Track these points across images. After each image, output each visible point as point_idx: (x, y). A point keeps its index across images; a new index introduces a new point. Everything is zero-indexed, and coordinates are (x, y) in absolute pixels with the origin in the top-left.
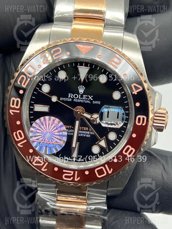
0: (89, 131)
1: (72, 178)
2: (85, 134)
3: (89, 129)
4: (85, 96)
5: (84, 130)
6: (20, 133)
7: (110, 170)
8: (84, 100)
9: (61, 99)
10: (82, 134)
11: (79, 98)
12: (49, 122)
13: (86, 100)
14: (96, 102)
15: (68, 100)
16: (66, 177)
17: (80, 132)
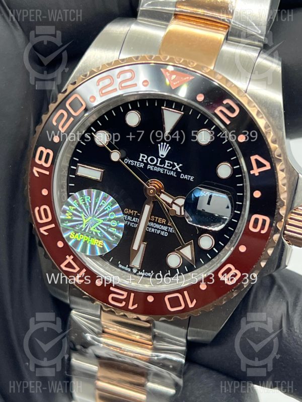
0: (166, 225)
1: (124, 303)
2: (158, 229)
3: (167, 222)
4: (168, 163)
5: (159, 222)
6: (45, 210)
7: (192, 302)
8: (166, 170)
9: (126, 161)
10: (155, 228)
11: (158, 165)
12: (95, 201)
13: (169, 170)
14: (186, 177)
15: (138, 164)
16: (114, 299)
17: (152, 224)
